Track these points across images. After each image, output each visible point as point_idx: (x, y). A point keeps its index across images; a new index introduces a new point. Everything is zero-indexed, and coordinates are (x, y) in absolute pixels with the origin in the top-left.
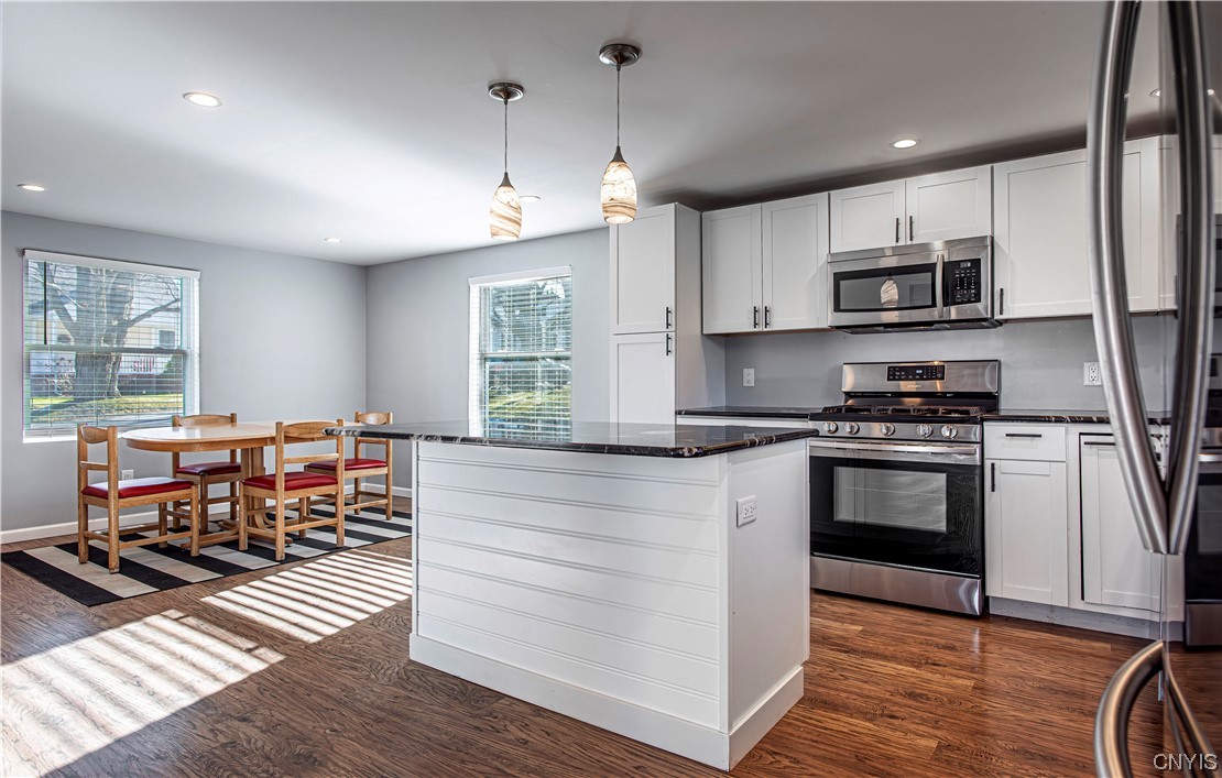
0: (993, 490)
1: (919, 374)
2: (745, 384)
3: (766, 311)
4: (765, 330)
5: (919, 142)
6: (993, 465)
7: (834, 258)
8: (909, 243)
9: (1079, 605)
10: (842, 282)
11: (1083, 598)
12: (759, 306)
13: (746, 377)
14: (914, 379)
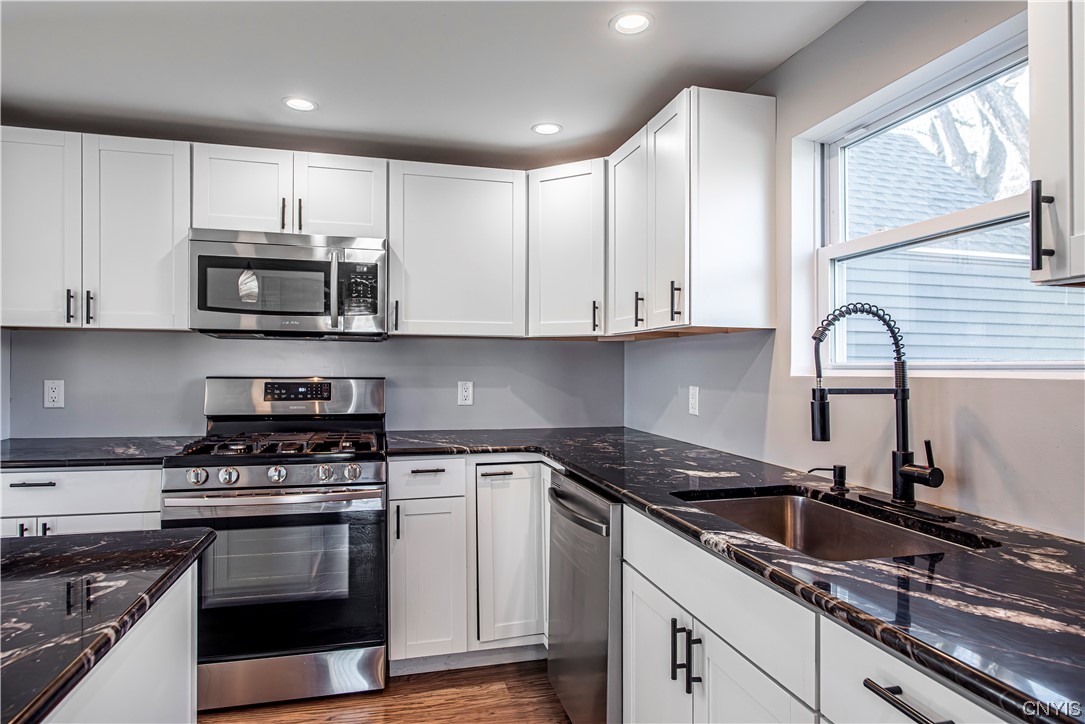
0: (398, 537)
1: (301, 393)
2: (48, 404)
3: (89, 298)
4: (86, 326)
5: (318, 108)
6: (398, 507)
7: (198, 236)
8: (297, 232)
9: (476, 646)
10: (210, 270)
11: (479, 638)
12: (75, 288)
13: (48, 394)
14: (296, 399)
